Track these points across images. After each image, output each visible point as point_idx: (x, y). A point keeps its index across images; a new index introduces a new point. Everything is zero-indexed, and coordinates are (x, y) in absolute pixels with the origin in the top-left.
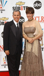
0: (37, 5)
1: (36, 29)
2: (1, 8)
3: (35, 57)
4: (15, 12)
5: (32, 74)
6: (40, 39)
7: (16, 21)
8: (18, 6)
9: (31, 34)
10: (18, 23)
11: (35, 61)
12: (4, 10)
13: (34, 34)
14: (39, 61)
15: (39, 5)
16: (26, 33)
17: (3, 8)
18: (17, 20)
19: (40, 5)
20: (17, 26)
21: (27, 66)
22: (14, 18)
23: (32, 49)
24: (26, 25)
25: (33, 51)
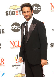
8: (12, 10)
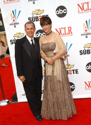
0: (61, 12)
1: (57, 45)
2: (14, 20)
3: (58, 83)
4: (27, 24)
5: (56, 104)
6: (63, 57)
7: (30, 37)
9: (50, 52)
10: (33, 39)
11: (59, 87)
12: (18, 23)
13: (54, 52)
14: (63, 88)
15: (63, 11)
16: (44, 52)
17: (17, 21)
18: (30, 35)
19: (65, 11)
20: (31, 42)
21: (49, 95)
22: (28, 33)
23: (53, 71)
24: (44, 41)
25: (55, 74)
